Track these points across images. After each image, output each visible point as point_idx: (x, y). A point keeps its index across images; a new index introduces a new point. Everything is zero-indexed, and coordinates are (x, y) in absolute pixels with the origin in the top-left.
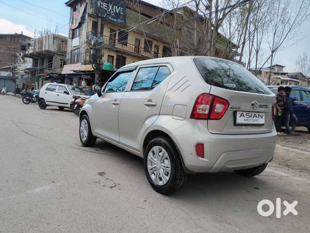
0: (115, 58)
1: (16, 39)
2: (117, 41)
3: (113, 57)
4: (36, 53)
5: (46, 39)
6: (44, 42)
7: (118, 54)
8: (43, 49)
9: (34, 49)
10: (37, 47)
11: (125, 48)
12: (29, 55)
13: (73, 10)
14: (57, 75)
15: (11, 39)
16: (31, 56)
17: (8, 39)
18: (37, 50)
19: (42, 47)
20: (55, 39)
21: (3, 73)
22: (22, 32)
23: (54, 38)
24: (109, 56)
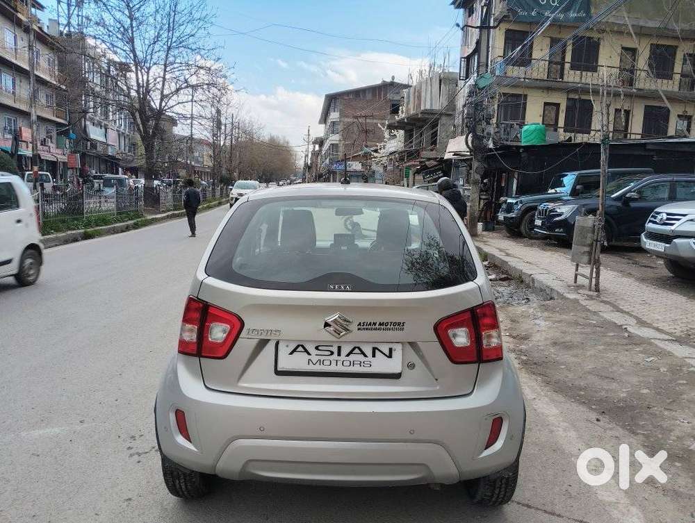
0: (563, 107)
1: (382, 93)
2: (567, 66)
3: (558, 105)
4: (407, 119)
5: (426, 85)
6: (423, 94)
7: (572, 96)
8: (422, 108)
9: (408, 110)
10: (411, 106)
11: (589, 78)
12: (396, 125)
13: (467, 13)
14: (435, 163)
15: (374, 95)
16: (400, 125)
17: (369, 96)
18: (412, 112)
19: (419, 104)
20: (442, 81)
21: (354, 165)
22: (393, 78)
23: (440, 81)
24: (546, 104)
